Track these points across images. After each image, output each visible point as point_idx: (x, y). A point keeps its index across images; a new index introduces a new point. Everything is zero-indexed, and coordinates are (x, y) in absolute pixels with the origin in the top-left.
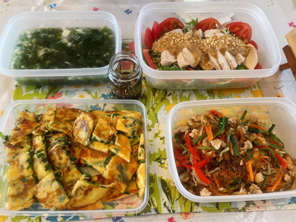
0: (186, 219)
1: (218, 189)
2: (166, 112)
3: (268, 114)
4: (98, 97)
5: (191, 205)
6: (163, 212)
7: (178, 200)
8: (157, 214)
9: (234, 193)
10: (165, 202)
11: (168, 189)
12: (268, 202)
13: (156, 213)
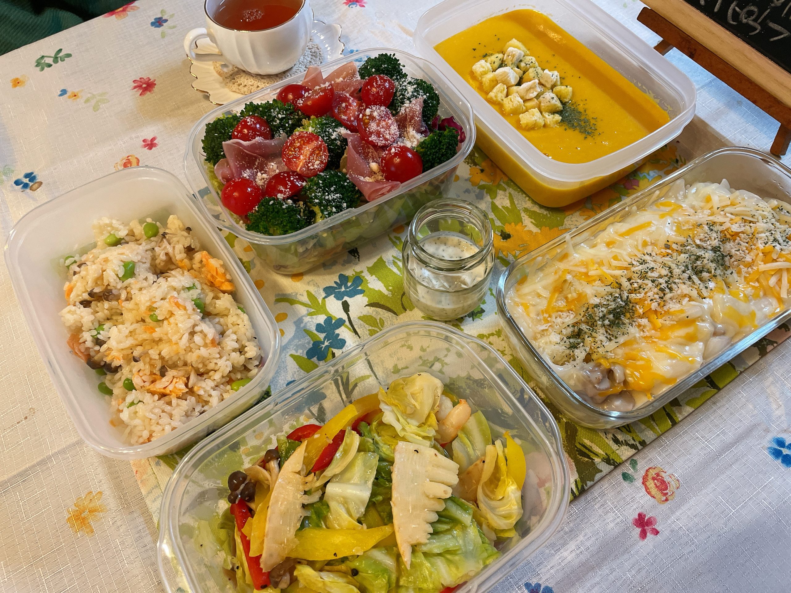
5: (666, 411)
6: (624, 458)
10: (614, 435)
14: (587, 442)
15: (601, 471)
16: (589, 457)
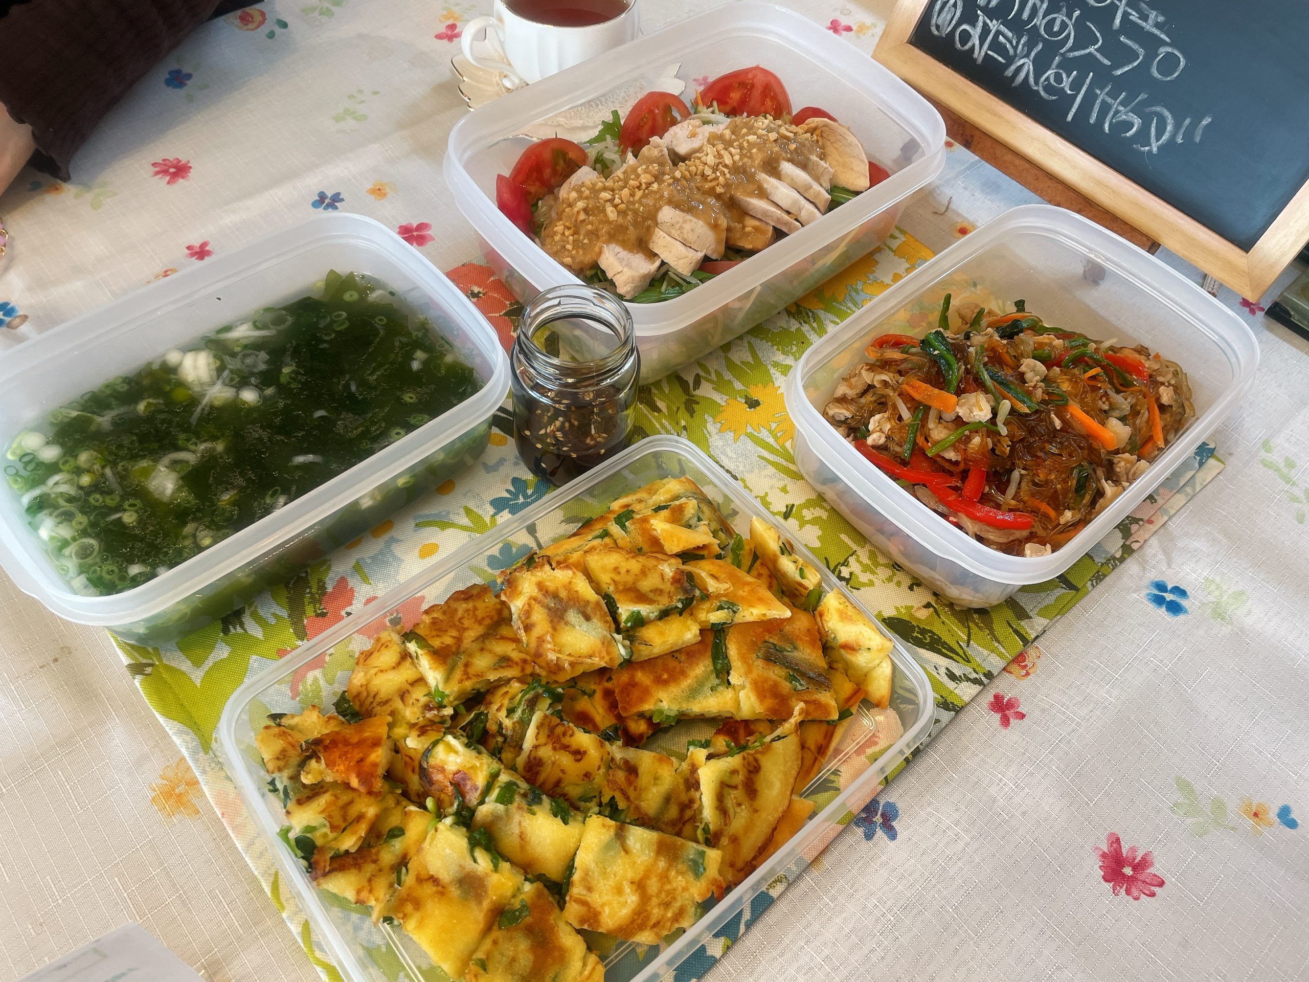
0: (1028, 674)
1: (1059, 524)
2: (732, 434)
3: (979, 287)
4: (487, 519)
5: (1012, 628)
6: (967, 699)
7: (972, 642)
8: (957, 712)
9: (1097, 506)
10: (947, 669)
11: (923, 631)
12: (1158, 495)
13: (953, 713)
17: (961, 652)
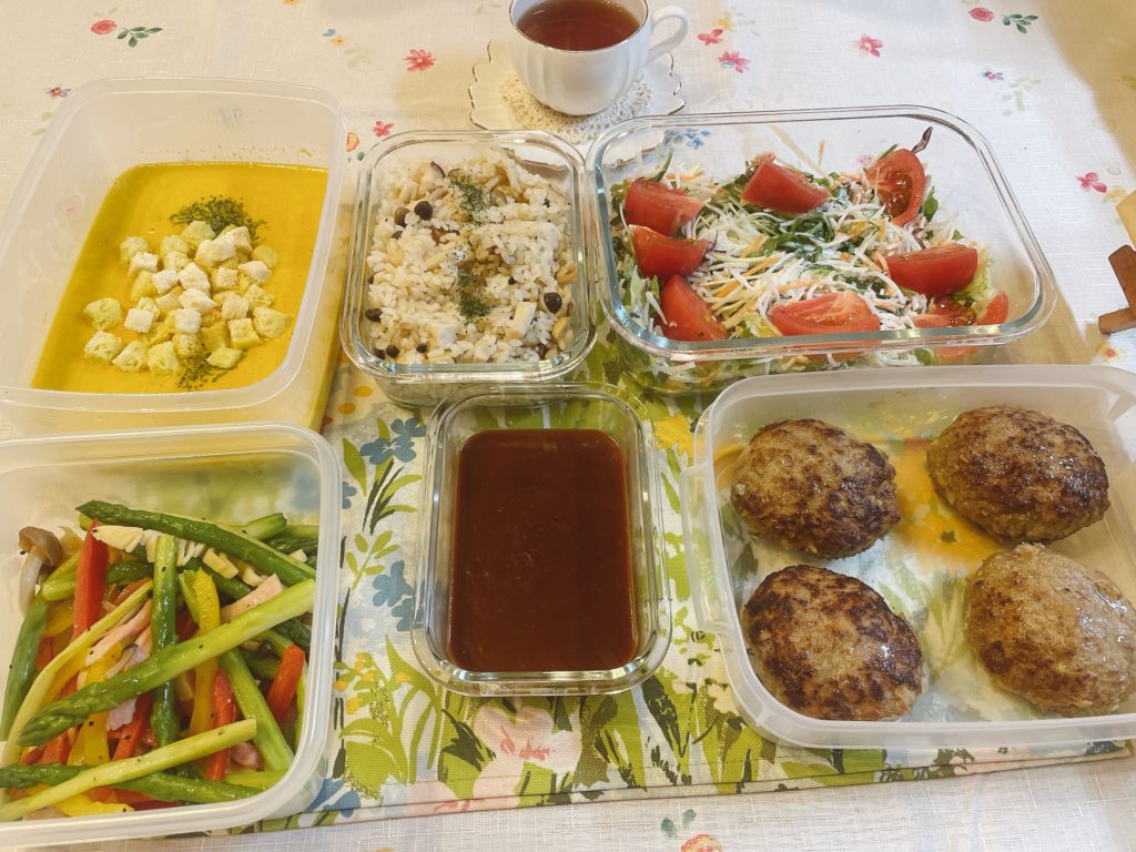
5: (748, 757)
6: (648, 783)
8: (630, 787)
11: (667, 703)
13: (626, 785)
14: (617, 737)
15: (608, 781)
16: (605, 755)
17: (682, 745)
